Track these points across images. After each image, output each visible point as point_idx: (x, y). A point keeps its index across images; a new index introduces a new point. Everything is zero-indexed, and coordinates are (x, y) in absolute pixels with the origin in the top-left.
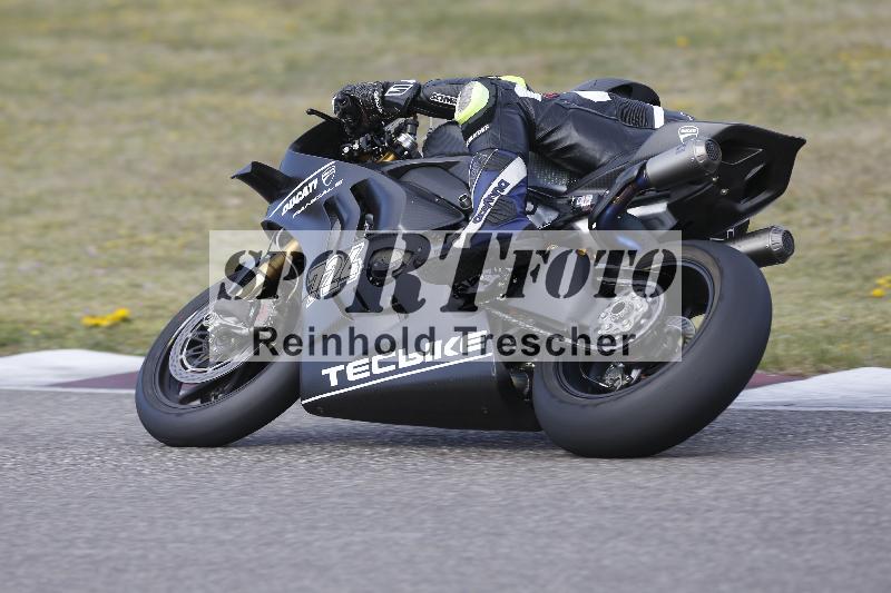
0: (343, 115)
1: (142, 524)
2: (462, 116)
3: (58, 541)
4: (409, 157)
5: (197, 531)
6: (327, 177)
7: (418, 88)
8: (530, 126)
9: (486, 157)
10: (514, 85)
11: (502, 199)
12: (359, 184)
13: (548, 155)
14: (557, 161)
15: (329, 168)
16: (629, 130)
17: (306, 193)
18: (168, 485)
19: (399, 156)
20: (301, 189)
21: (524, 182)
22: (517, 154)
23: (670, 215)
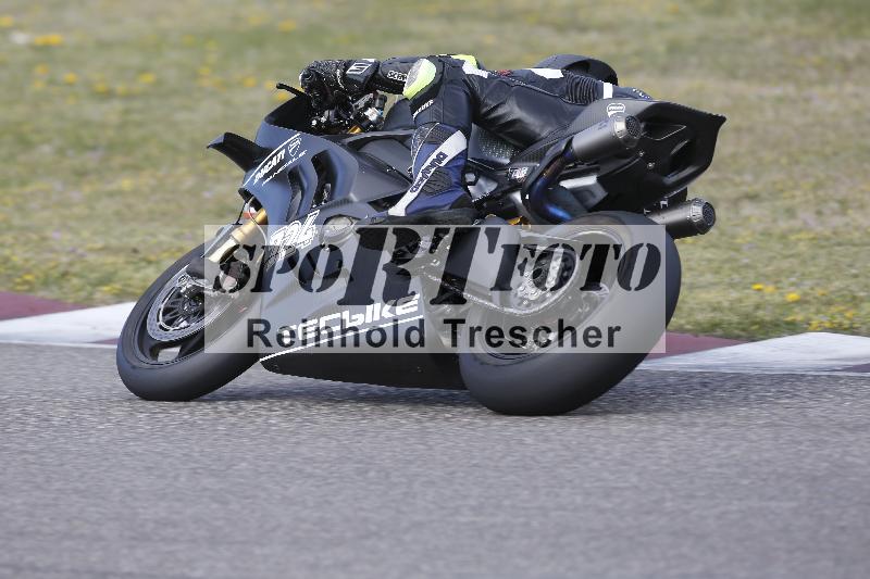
0: (309, 90)
1: (526, 492)
2: (410, 91)
3: (443, 508)
4: (374, 130)
5: (579, 499)
6: (293, 147)
7: (377, 66)
8: (474, 102)
9: (428, 130)
10: (463, 62)
11: (439, 170)
12: (319, 155)
13: (492, 129)
14: (501, 135)
15: (295, 139)
16: (568, 106)
17: (274, 162)
18: (551, 454)
19: (364, 130)
20: (271, 159)
21: (463, 154)
22: (458, 128)
23: (599, 186)
